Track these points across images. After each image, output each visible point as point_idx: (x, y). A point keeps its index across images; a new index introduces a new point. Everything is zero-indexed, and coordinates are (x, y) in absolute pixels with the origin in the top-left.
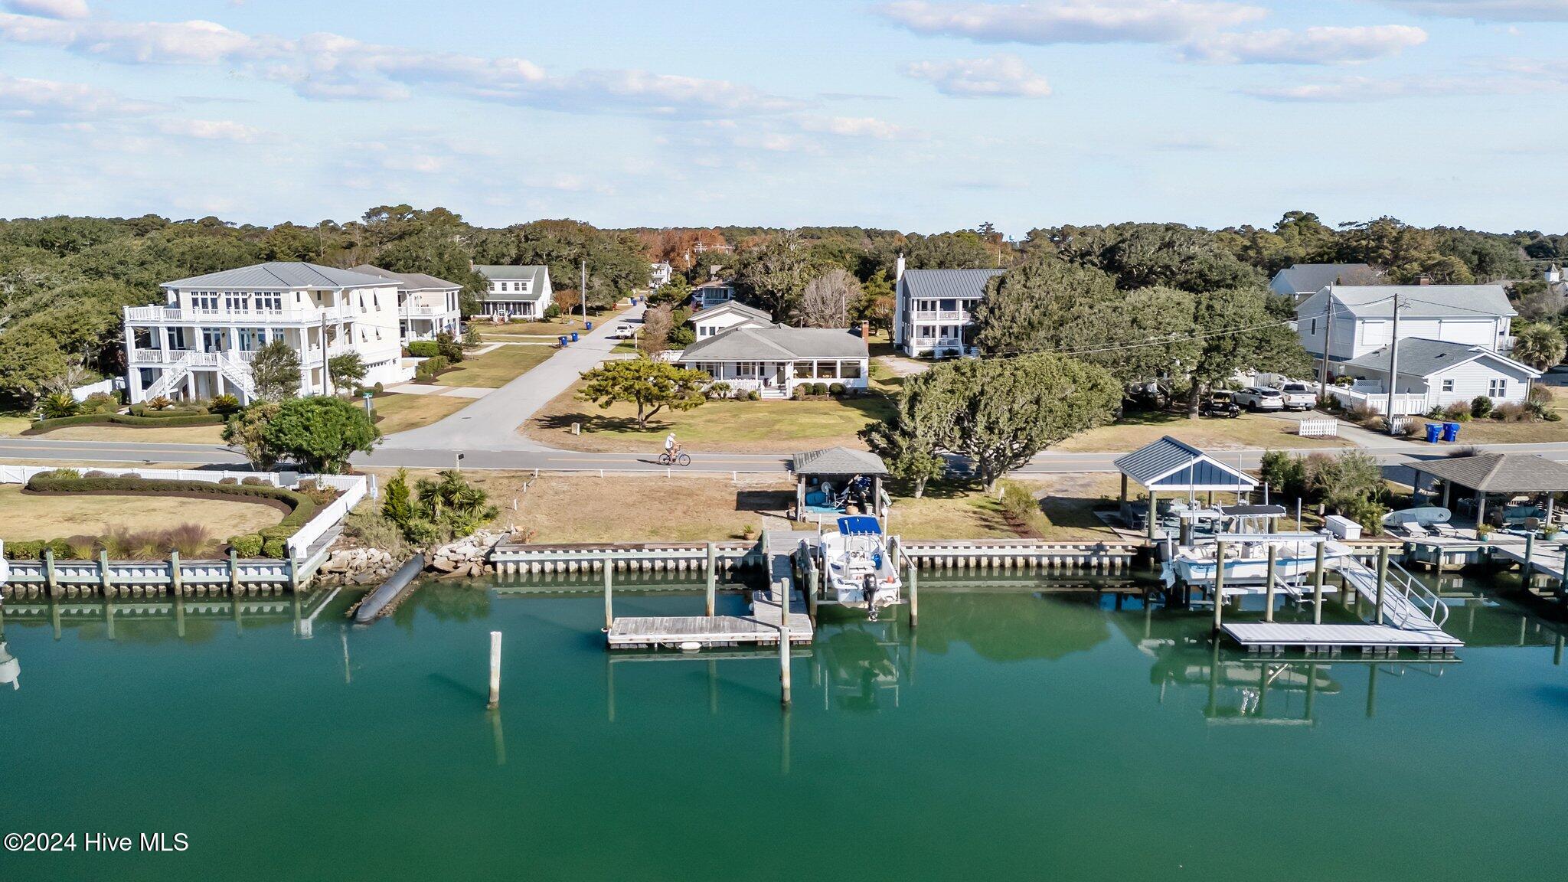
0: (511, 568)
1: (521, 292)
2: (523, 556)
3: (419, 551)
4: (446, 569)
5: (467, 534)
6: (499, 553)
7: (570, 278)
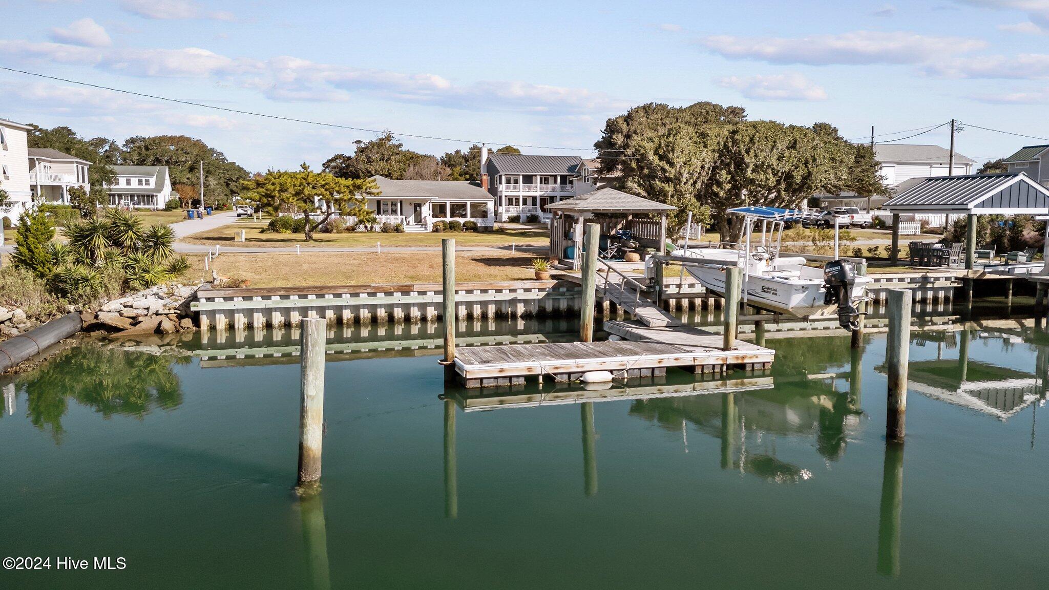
0: (221, 322)
1: (144, 187)
2: (239, 303)
3: (72, 308)
4: (120, 325)
5: (147, 285)
6: (203, 301)
7: (188, 179)
